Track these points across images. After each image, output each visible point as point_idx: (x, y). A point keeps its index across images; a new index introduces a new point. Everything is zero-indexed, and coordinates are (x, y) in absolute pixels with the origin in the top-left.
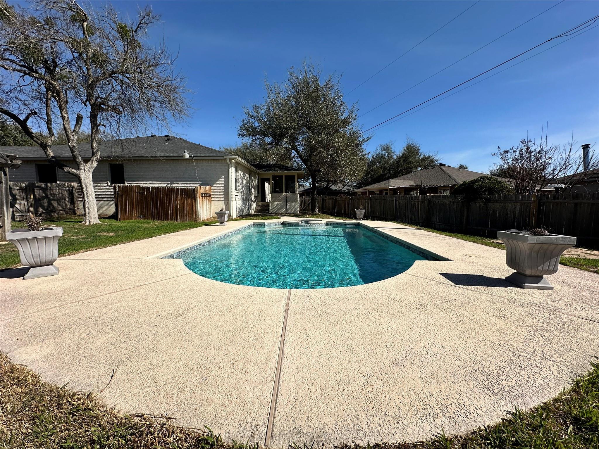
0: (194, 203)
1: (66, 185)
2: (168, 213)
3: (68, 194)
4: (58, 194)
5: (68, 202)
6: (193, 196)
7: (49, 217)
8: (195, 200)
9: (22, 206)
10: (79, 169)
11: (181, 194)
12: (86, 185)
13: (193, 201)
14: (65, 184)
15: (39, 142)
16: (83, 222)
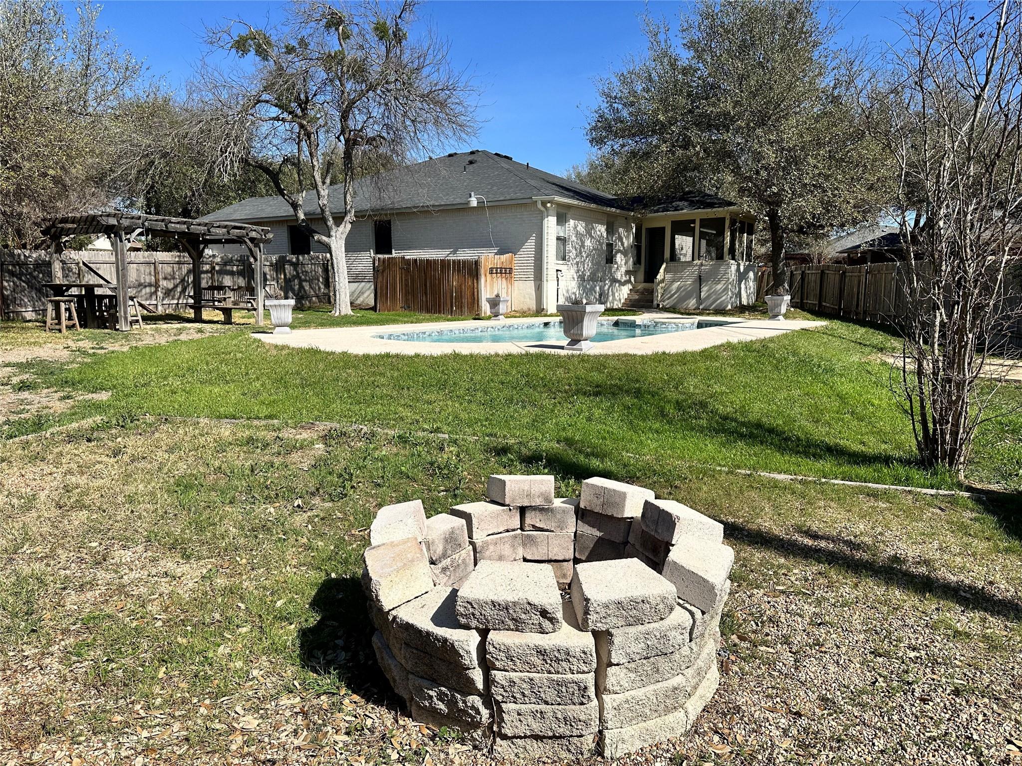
0: (475, 284)
1: (321, 257)
2: (440, 301)
3: (322, 272)
4: (311, 272)
5: (322, 283)
6: (474, 273)
7: (299, 305)
8: (477, 279)
9: (272, 290)
10: (329, 236)
11: (459, 271)
12: (336, 259)
13: (475, 281)
14: (318, 257)
15: (291, 201)
16: (333, 312)
